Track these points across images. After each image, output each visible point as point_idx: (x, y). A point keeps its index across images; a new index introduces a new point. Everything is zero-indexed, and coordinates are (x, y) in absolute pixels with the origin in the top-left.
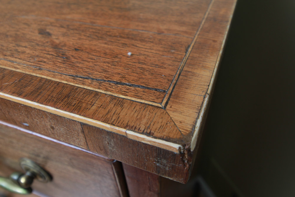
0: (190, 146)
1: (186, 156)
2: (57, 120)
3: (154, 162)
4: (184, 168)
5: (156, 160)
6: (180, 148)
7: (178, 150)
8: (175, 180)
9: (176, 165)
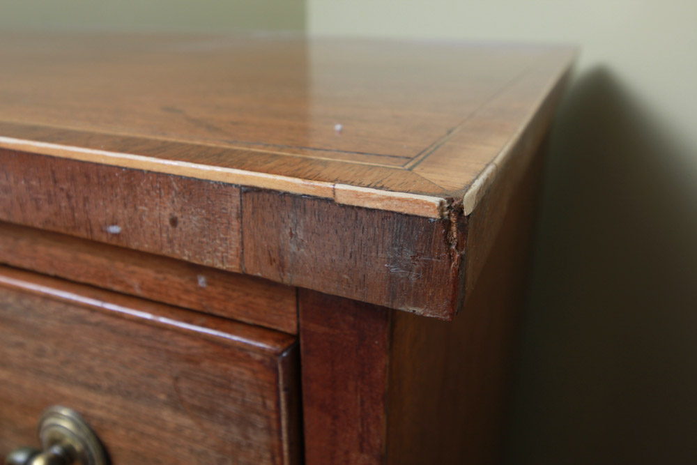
0: (462, 202)
1: (454, 228)
2: (191, 194)
3: (386, 265)
4: (450, 265)
5: (391, 257)
6: (441, 203)
7: (438, 208)
8: (428, 315)
9: (433, 259)
